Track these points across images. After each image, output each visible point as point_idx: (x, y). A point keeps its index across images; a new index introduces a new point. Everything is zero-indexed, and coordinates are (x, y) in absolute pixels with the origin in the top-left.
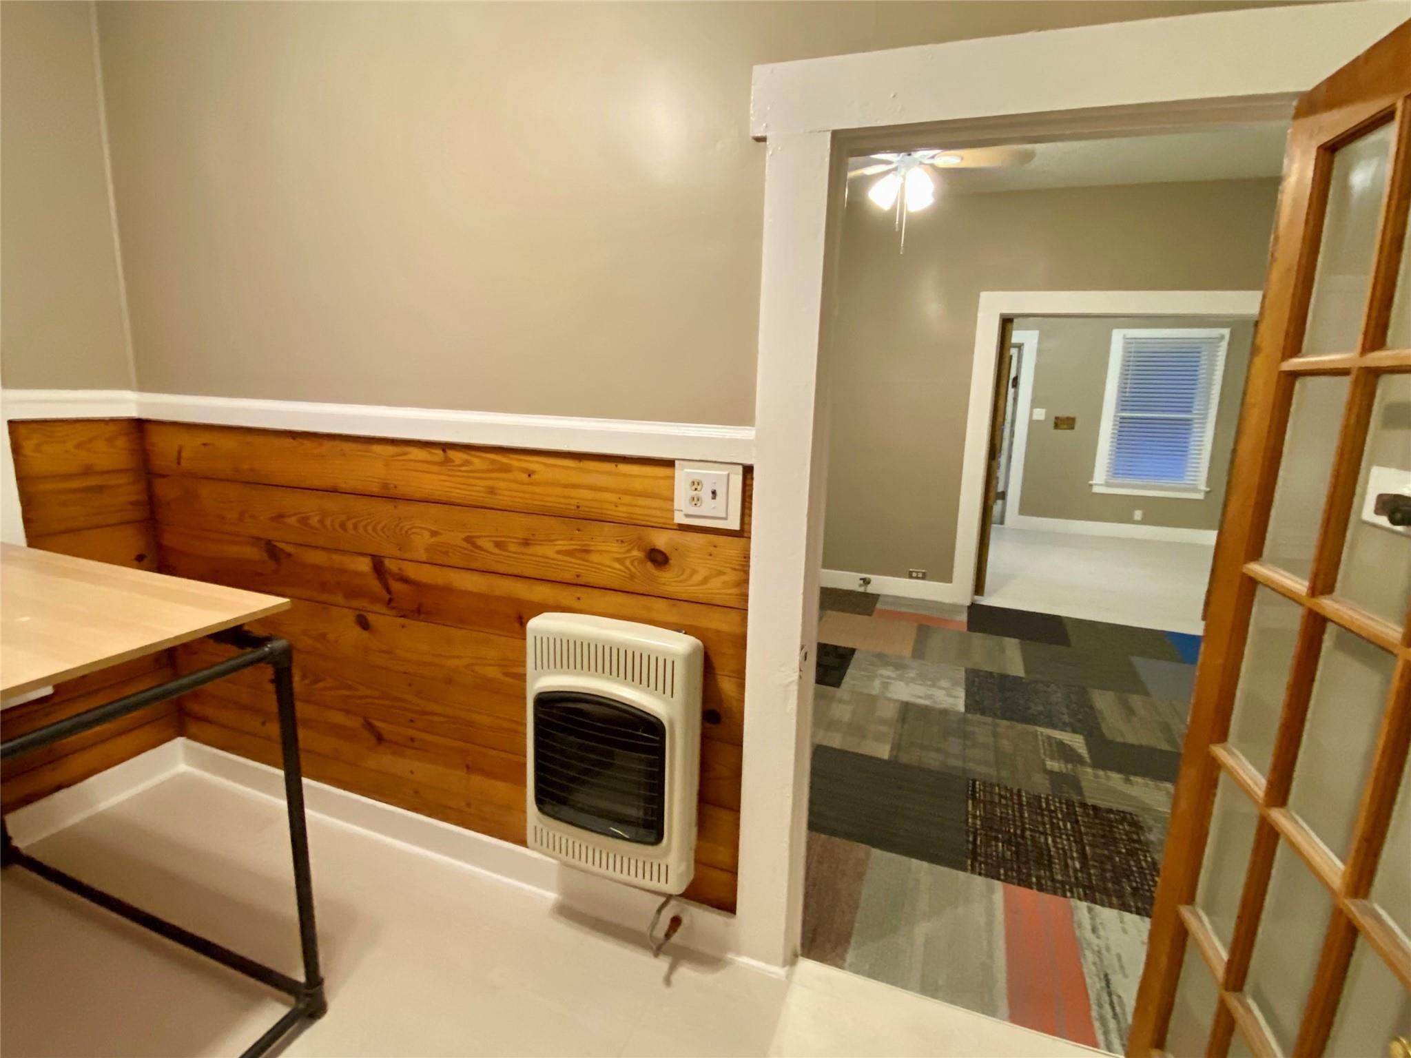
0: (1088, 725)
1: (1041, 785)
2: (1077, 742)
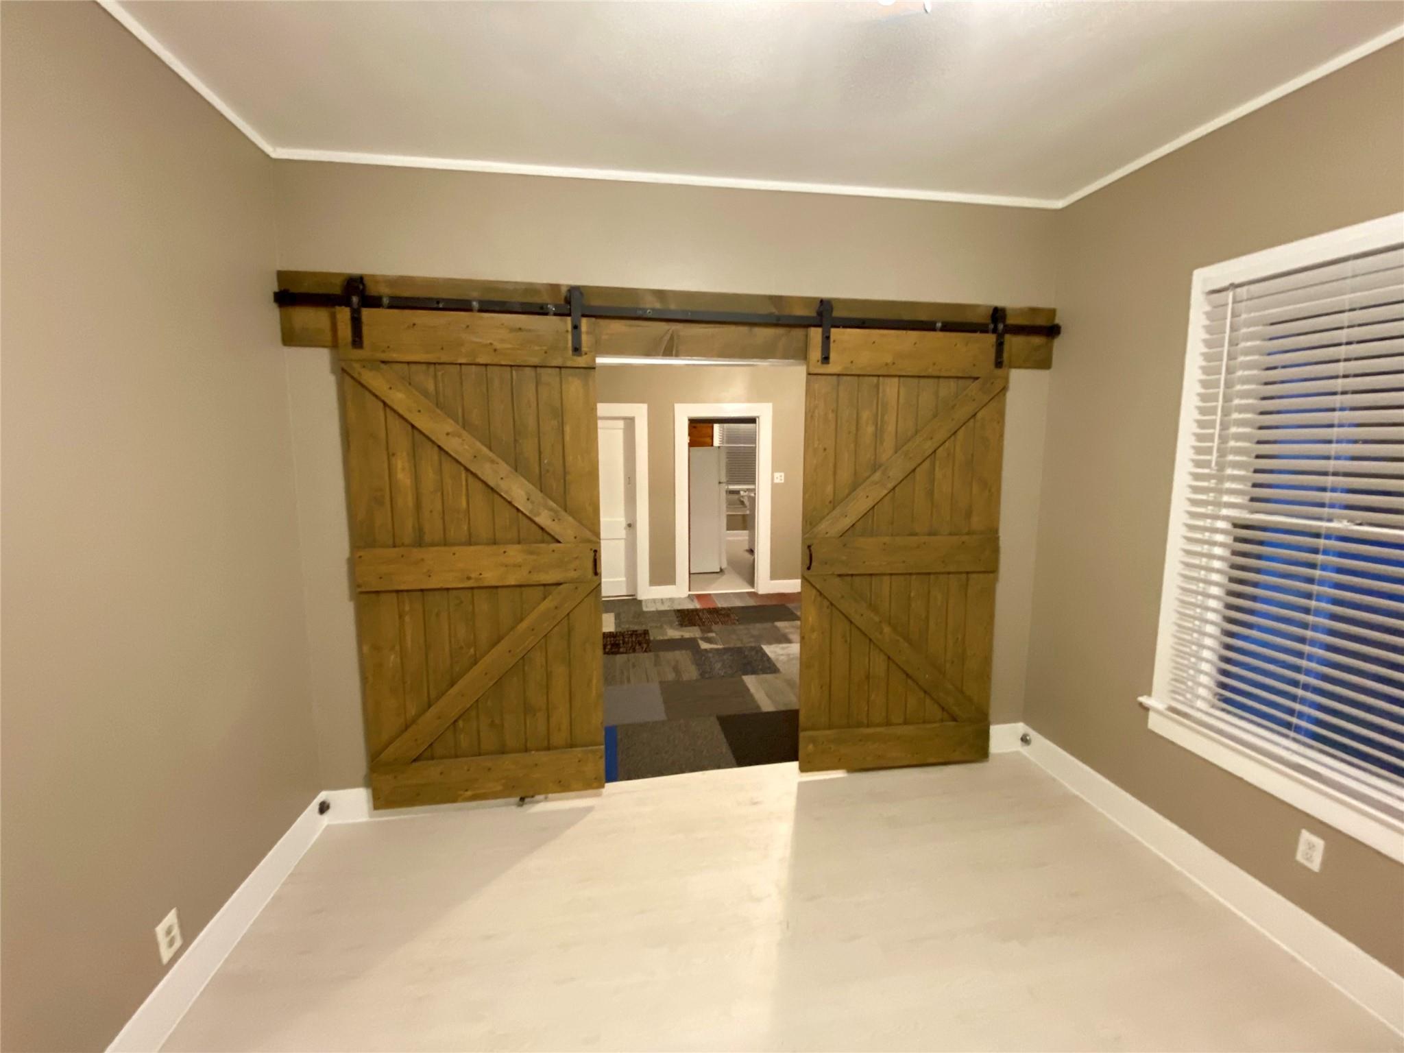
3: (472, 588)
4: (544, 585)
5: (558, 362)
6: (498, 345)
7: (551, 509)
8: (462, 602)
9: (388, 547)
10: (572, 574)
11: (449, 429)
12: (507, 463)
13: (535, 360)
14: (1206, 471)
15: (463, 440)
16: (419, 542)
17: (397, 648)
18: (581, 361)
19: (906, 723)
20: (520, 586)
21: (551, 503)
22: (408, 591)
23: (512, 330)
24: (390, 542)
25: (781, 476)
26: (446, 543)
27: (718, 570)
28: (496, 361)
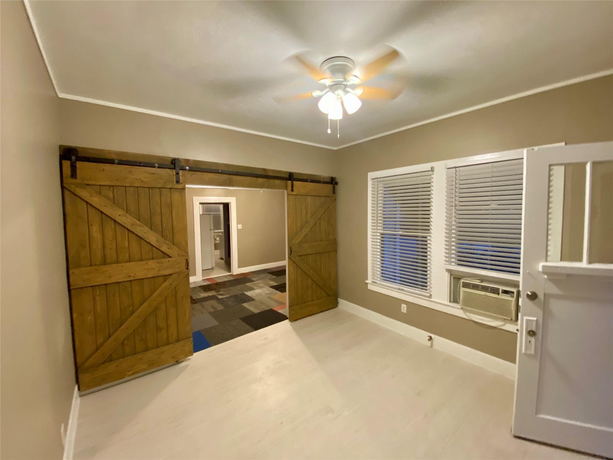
0: (219, 301)
1: (221, 290)
2: (220, 297)
3: (131, 281)
4: (164, 276)
5: (170, 186)
6: (143, 179)
7: (167, 244)
8: (126, 287)
9: (88, 266)
10: (177, 270)
11: (120, 213)
12: (147, 226)
13: (159, 186)
14: (374, 221)
15: (127, 218)
16: (104, 262)
17: (92, 313)
18: (180, 186)
19: (317, 299)
20: (154, 277)
21: (167, 242)
22: (98, 286)
23: (150, 174)
24: (89, 264)
25: (241, 226)
26: (117, 262)
27: (211, 268)
28: (143, 185)
